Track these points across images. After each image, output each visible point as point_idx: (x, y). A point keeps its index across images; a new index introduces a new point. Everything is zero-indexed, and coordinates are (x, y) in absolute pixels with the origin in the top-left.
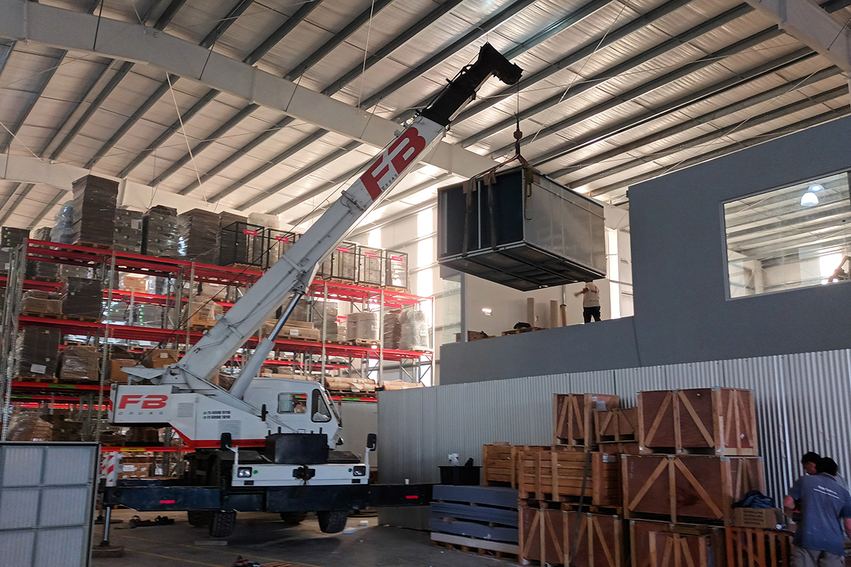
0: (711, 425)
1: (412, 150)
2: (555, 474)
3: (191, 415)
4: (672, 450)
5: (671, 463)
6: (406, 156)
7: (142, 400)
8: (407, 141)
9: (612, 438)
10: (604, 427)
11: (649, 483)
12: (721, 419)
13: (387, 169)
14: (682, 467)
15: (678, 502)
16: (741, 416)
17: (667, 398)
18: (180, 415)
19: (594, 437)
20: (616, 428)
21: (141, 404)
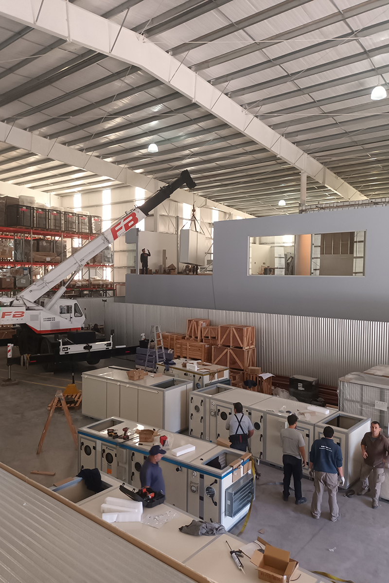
0: (242, 340)
1: (132, 222)
2: (188, 350)
3: (38, 320)
4: (229, 346)
5: (229, 350)
6: (130, 225)
7: (12, 314)
8: (131, 218)
9: (208, 337)
10: (205, 333)
11: (221, 356)
12: (245, 338)
13: (121, 228)
14: (232, 352)
15: (230, 363)
16: (251, 336)
17: (229, 329)
18: (32, 320)
19: (201, 336)
20: (210, 334)
21: (12, 315)
